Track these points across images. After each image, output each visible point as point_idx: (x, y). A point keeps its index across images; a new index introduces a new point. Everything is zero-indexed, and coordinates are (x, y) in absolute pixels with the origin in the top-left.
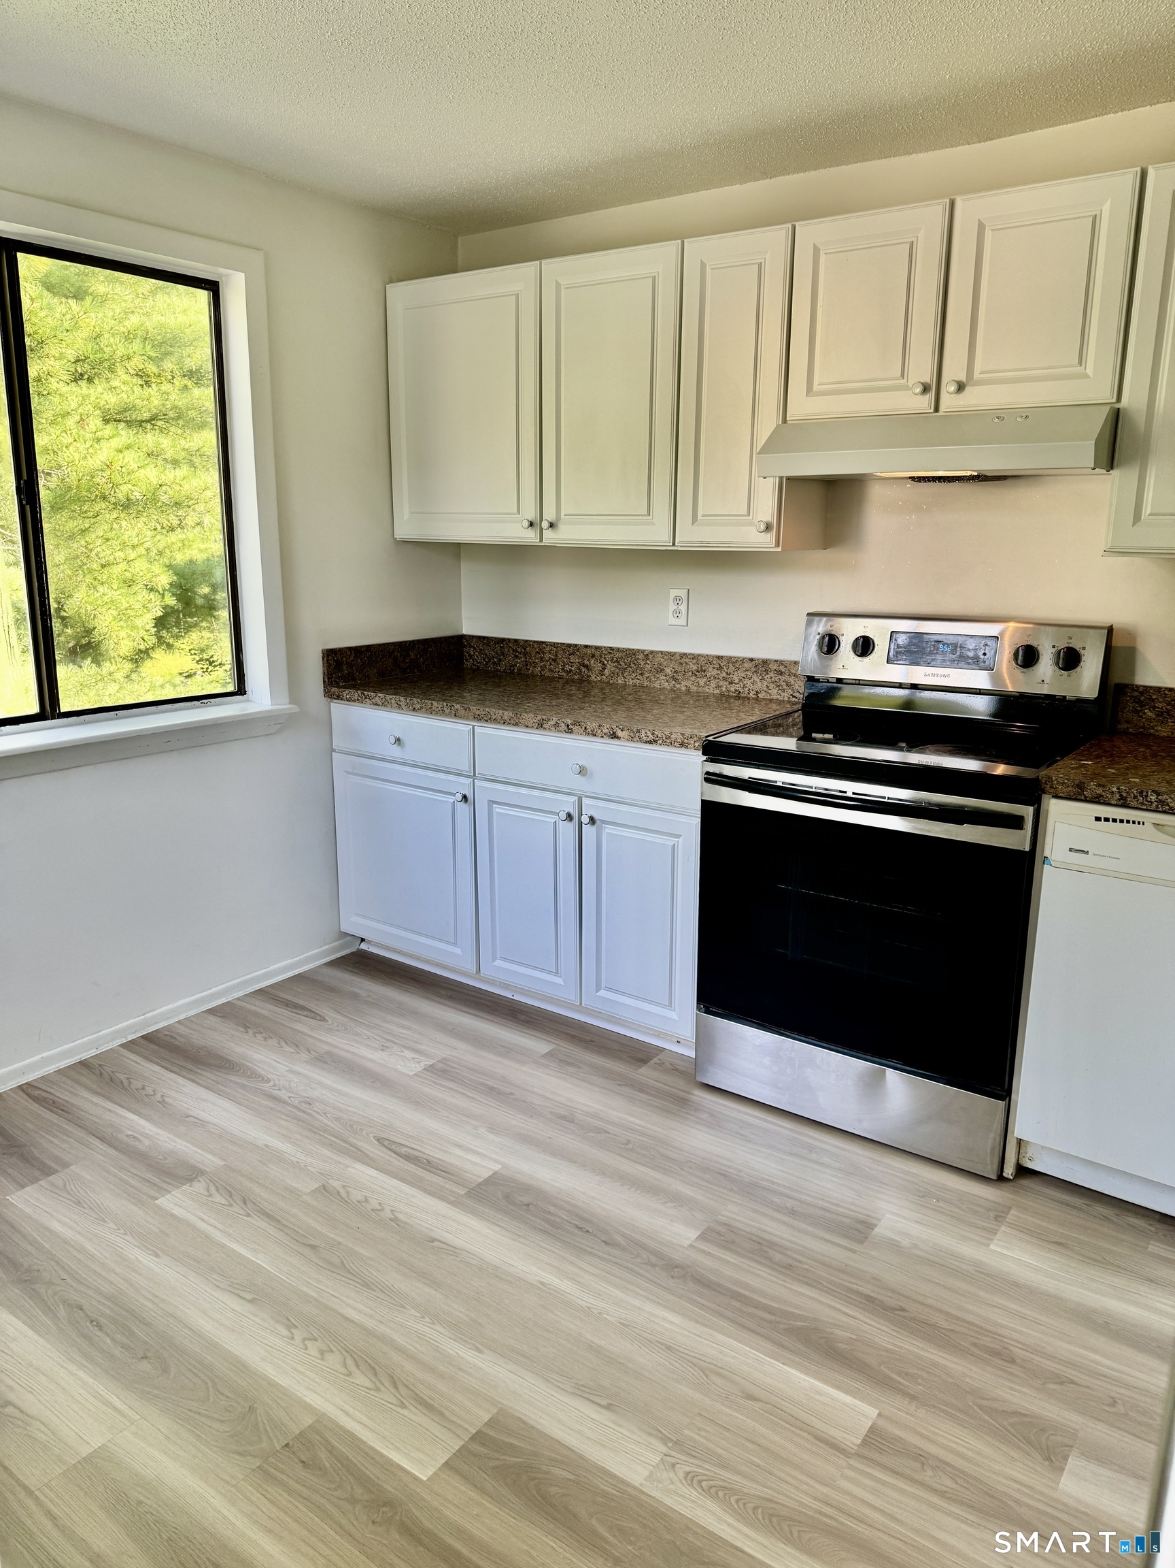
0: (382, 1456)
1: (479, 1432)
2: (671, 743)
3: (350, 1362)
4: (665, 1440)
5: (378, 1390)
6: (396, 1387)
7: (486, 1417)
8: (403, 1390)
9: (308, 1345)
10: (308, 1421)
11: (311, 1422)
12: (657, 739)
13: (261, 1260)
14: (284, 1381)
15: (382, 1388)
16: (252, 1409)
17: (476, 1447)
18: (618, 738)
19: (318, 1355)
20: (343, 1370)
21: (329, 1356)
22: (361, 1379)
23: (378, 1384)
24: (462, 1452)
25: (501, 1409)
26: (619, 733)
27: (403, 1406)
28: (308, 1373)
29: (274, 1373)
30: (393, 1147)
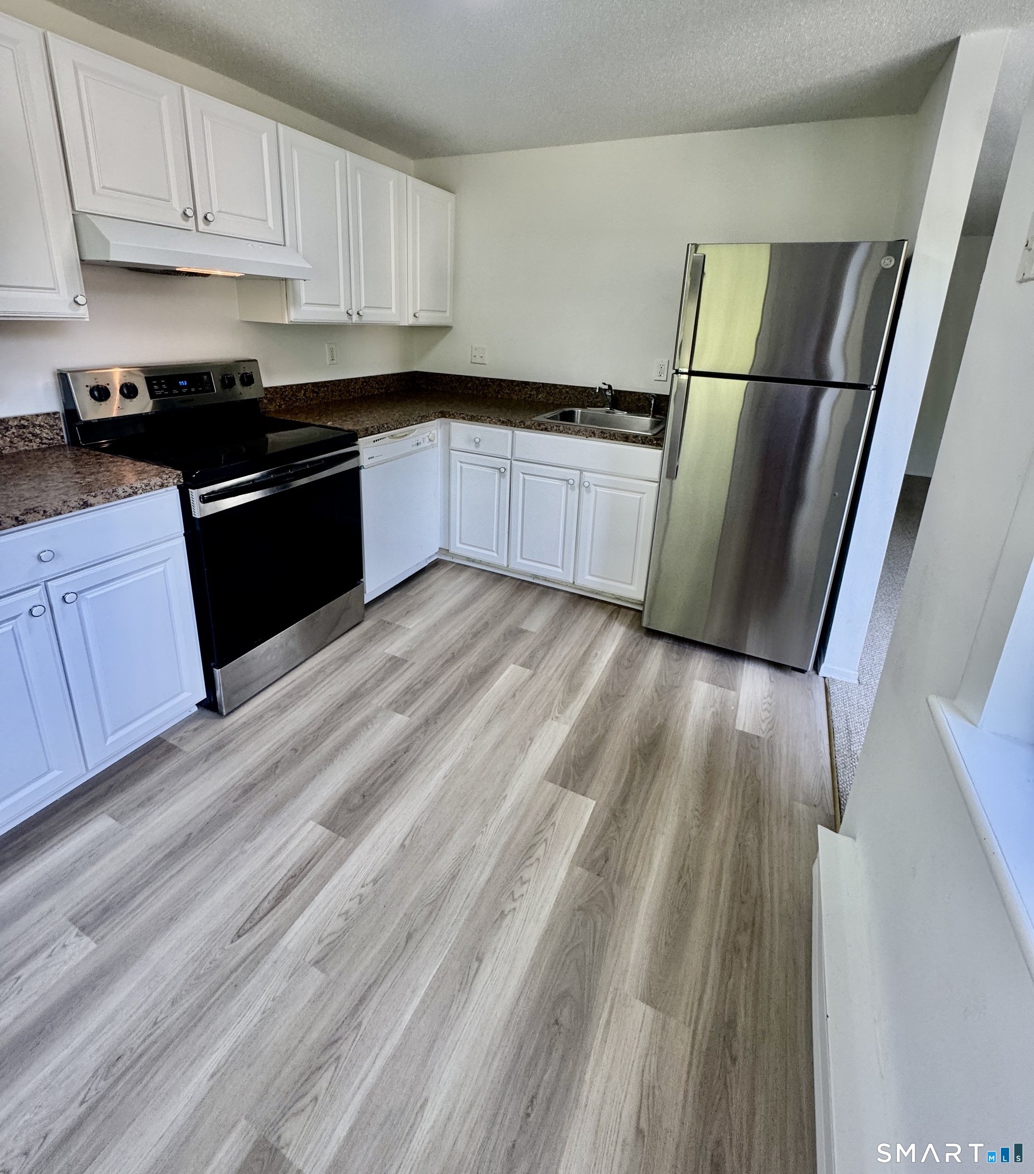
0: (588, 824)
1: (561, 785)
2: (151, 488)
3: (528, 863)
4: (544, 720)
5: (545, 840)
6: (541, 831)
7: (550, 785)
8: (543, 827)
9: (519, 895)
10: (578, 870)
11: (579, 868)
12: (136, 490)
13: (426, 980)
14: (552, 899)
15: (544, 838)
16: (580, 908)
17: (570, 784)
18: (91, 505)
19: (526, 885)
20: (536, 864)
21: (526, 877)
22: (540, 852)
23: (543, 840)
24: (574, 789)
25: (544, 779)
26: (91, 500)
27: (554, 824)
28: (542, 886)
29: (548, 908)
30: (257, 917)
